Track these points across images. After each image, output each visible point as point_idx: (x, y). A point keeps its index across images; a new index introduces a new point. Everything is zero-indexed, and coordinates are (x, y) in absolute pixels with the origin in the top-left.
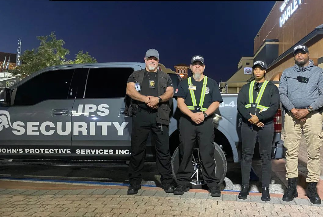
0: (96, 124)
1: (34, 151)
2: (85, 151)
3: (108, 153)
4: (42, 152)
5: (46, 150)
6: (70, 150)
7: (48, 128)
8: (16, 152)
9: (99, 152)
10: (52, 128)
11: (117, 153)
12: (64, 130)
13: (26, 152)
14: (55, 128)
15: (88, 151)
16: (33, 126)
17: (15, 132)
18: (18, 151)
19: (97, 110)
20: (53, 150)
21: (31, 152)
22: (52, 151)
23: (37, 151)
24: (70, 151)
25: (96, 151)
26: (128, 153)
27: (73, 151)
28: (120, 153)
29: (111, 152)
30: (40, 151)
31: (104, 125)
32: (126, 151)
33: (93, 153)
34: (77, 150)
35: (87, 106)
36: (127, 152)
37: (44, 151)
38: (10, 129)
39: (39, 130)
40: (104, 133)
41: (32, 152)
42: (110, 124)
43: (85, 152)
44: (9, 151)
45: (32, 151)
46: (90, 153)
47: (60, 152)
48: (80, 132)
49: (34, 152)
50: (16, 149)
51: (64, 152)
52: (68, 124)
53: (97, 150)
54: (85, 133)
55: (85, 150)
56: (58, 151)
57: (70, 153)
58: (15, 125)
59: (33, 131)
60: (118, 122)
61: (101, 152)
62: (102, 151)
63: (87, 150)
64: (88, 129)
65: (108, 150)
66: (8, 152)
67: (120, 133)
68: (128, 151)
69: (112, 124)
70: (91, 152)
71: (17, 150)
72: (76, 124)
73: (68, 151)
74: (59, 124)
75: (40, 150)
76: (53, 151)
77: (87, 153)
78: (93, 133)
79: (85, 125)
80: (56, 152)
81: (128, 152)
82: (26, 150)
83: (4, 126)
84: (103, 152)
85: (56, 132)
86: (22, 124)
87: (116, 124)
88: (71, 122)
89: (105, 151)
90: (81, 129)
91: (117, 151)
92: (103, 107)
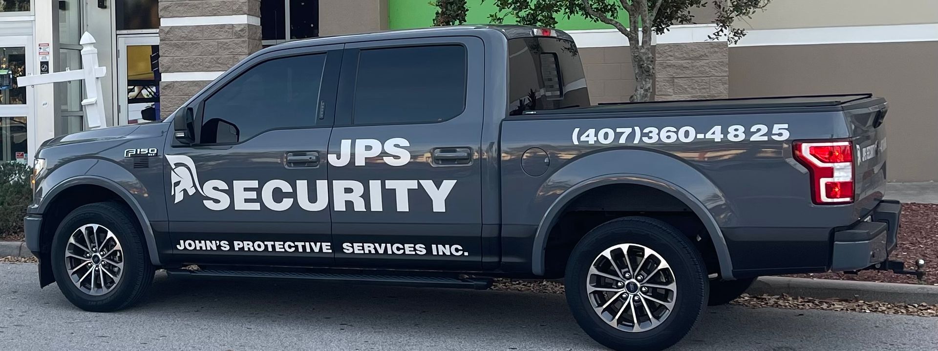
0: (383, 185)
1: (253, 246)
2: (363, 247)
3: (414, 253)
4: (270, 249)
5: (277, 243)
6: (329, 244)
7: (278, 195)
8: (215, 248)
9: (393, 249)
10: (288, 195)
11: (435, 253)
12: (313, 198)
13: (237, 249)
14: (293, 195)
15: (369, 248)
16: (246, 189)
17: (209, 204)
18: (220, 246)
19: (384, 154)
20: (292, 244)
21: (246, 249)
22: (290, 247)
23: (258, 246)
24: (329, 247)
25: (386, 248)
26: (460, 253)
27: (337, 247)
28: (441, 253)
29: (421, 249)
30: (266, 246)
31: (402, 188)
32: (454, 247)
33: (381, 251)
34: (345, 245)
35: (361, 144)
36: (457, 250)
37: (273, 247)
38: (199, 197)
39: (259, 199)
40: (403, 205)
41: (249, 248)
42: (413, 184)
43: (363, 249)
44: (200, 245)
45: (247, 245)
46: (373, 251)
47: (308, 250)
48: (349, 204)
49: (252, 249)
50: (214, 242)
51: (316, 250)
52: (322, 186)
53: (389, 245)
54: (359, 206)
55: (361, 244)
56: (304, 247)
57: (331, 251)
58: (208, 189)
59: (247, 201)
60: (431, 181)
61: (398, 249)
62: (401, 246)
63: (366, 245)
64: (366, 196)
65: (413, 245)
66: (198, 248)
67: (439, 206)
68: (460, 248)
69: (419, 184)
70: (375, 248)
71: (216, 244)
72: (339, 185)
73: (326, 247)
75: (266, 243)
76: (293, 247)
77: (367, 252)
78: (377, 205)
79: (358, 187)
80: (301, 250)
81: (461, 250)
82: (236, 243)
83: (185, 191)
84: (404, 249)
86: (223, 185)
87: (428, 185)
88: (327, 181)
89: (408, 249)
90: (349, 197)
91: (434, 247)
92: (397, 146)
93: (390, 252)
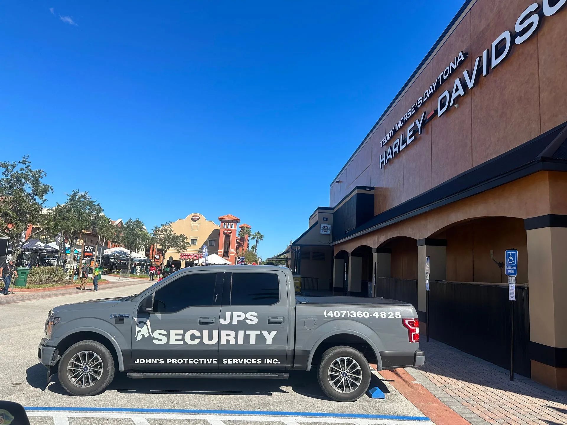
0: (245, 332)
1: (177, 361)
2: (232, 361)
3: (256, 363)
4: (186, 363)
5: (190, 360)
6: (216, 360)
7: (193, 337)
8: (156, 362)
9: (246, 361)
10: (198, 337)
11: (265, 363)
12: (210, 338)
13: (168, 363)
14: (201, 337)
15: (235, 361)
16: (176, 335)
17: (155, 341)
18: (159, 361)
19: (246, 319)
20: (198, 360)
21: (173, 363)
22: (196, 361)
23: (180, 361)
24: (216, 361)
25: (243, 361)
26: (277, 362)
27: (220, 361)
28: (268, 363)
29: (259, 361)
30: (184, 361)
31: (253, 334)
32: (274, 360)
33: (241, 362)
34: (224, 360)
35: (235, 314)
36: (275, 361)
37: (188, 361)
38: (151, 338)
39: (183, 339)
40: (253, 341)
41: (175, 362)
42: (258, 332)
43: (232, 362)
44: (148, 361)
45: (174, 361)
46: (237, 363)
47: (205, 362)
48: (228, 341)
49: (176, 363)
50: (156, 360)
51: (209, 362)
52: (215, 333)
53: (245, 360)
54: (233, 342)
55: (232, 360)
56: (203, 361)
57: (216, 363)
58: (156, 334)
59: (176, 340)
60: (266, 331)
61: (249, 361)
62: (250, 360)
63: (234, 360)
64: (236, 338)
65: (256, 360)
66: (147, 363)
67: (269, 342)
68: (277, 360)
69: (261, 332)
70: (238, 361)
71: (157, 360)
72: (224, 333)
73: (214, 361)
74: (206, 333)
75: (184, 360)
76: (198, 361)
77: (234, 363)
78: (241, 342)
79: (233, 334)
80: (201, 362)
81: (277, 361)
82: (168, 360)
83: (143, 335)
84: (252, 361)
85: (202, 341)
86: (164, 332)
87: (265, 333)
88: (218, 331)
89: (254, 361)
90: (228, 338)
91: (265, 360)
92: (252, 315)
93: (245, 363)
